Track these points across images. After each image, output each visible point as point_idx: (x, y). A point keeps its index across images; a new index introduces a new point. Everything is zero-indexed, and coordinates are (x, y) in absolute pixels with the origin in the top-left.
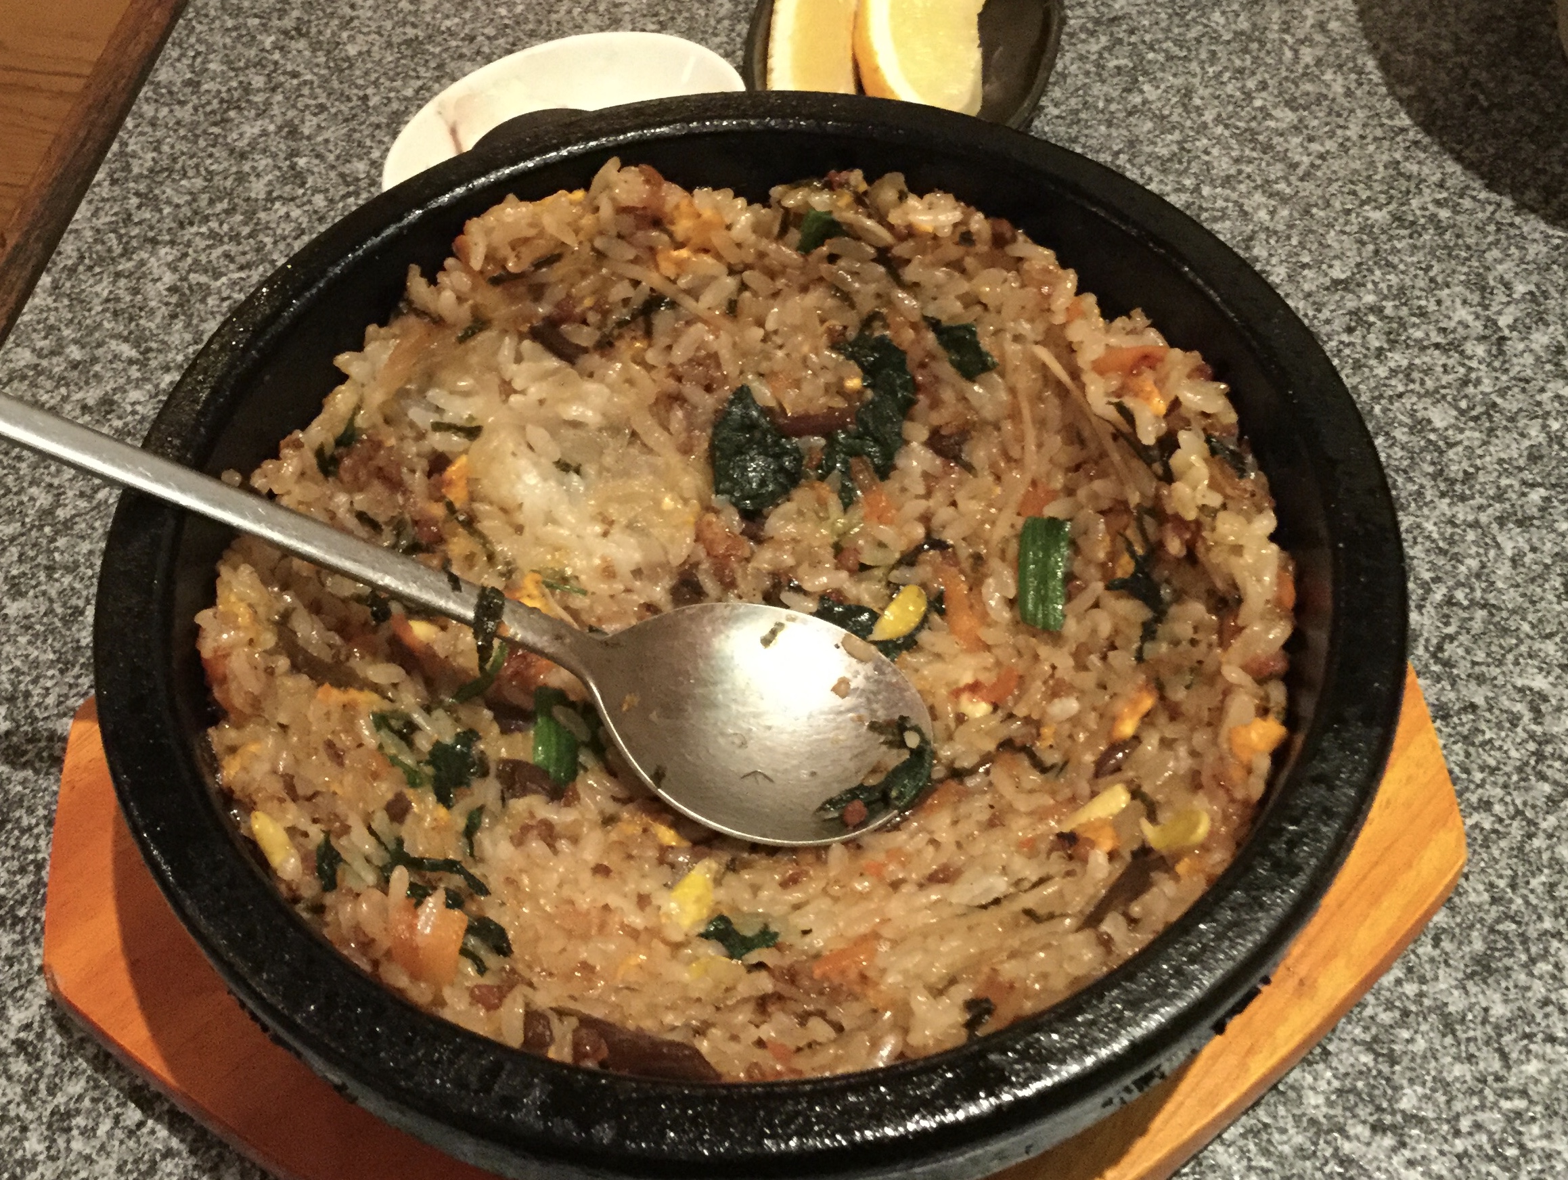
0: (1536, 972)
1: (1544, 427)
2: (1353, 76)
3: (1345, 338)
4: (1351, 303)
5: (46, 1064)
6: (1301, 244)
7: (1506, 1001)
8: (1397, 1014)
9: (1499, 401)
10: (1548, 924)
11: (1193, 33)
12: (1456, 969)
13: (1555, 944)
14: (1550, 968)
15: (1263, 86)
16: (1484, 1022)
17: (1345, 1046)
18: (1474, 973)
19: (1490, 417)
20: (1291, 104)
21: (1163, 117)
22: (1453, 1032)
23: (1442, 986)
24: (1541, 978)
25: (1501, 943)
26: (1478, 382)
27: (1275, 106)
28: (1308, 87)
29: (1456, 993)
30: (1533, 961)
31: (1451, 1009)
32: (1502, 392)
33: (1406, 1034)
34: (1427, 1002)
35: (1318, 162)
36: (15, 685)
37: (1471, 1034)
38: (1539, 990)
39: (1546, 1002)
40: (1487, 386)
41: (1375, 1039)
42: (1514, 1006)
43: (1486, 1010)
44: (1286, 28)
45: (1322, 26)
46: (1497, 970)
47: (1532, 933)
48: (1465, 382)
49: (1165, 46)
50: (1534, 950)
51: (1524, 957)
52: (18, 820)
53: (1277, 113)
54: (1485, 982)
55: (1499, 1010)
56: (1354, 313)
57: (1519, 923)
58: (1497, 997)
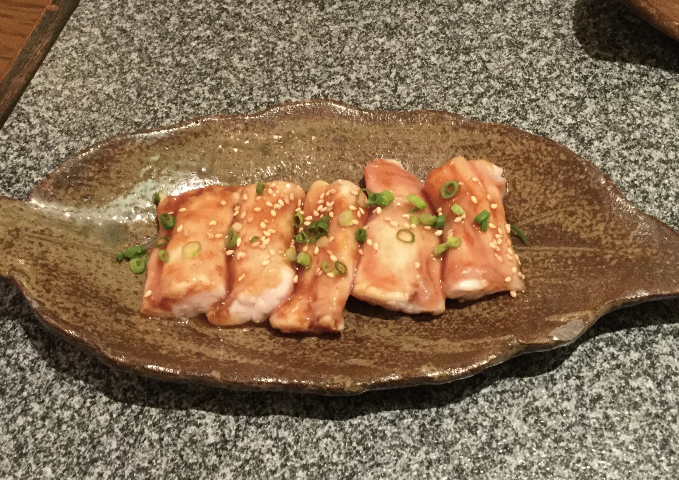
36: (141, 46)
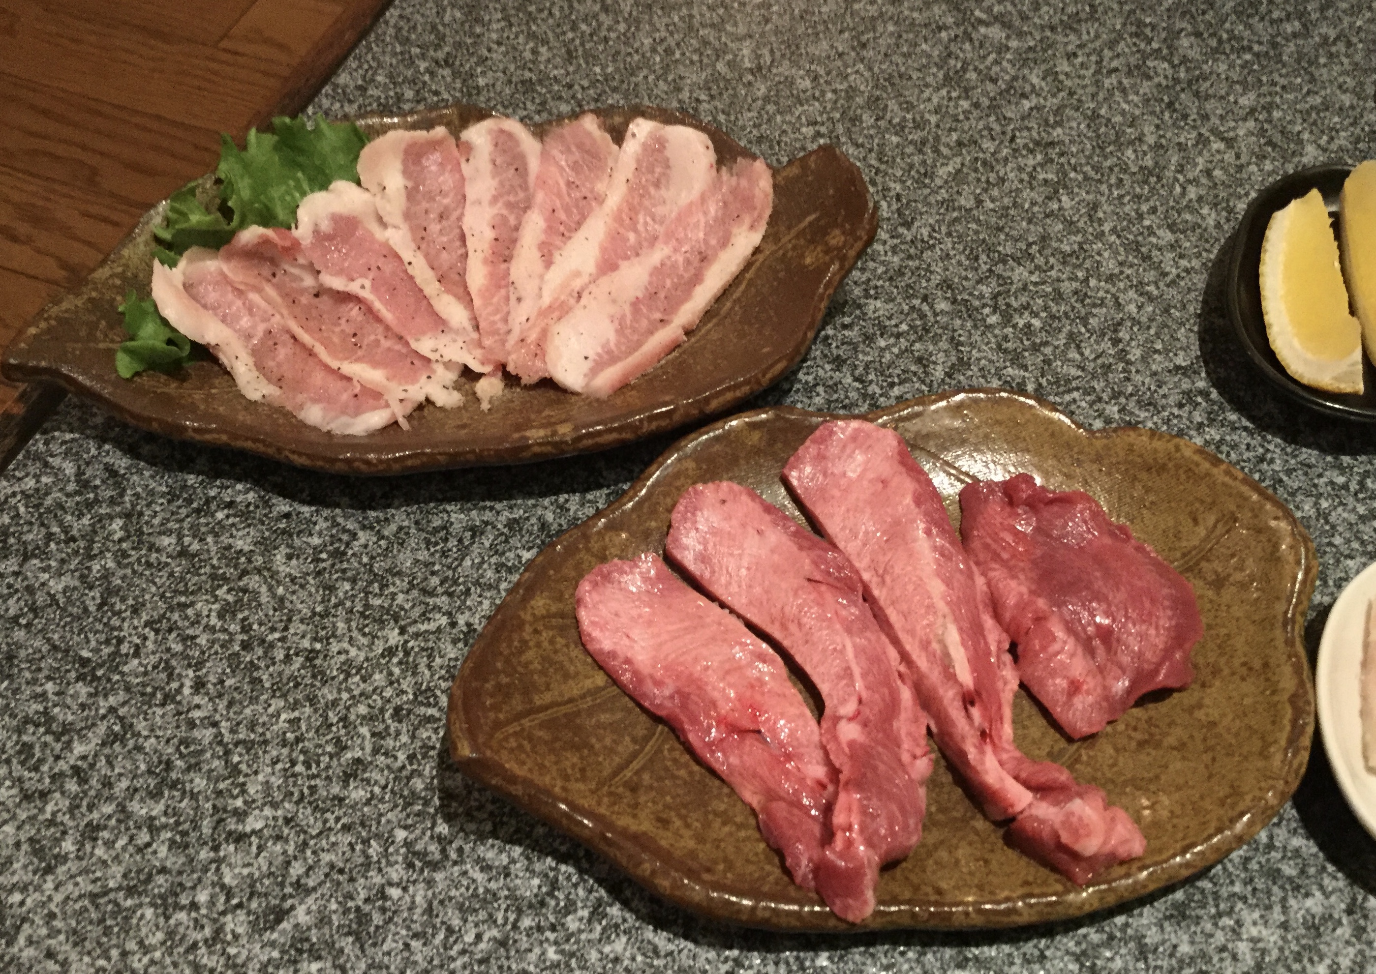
0: (1220, 924)
1: (1316, 504)
2: (1224, 214)
3: (1176, 411)
4: (1186, 385)
5: (91, 788)
6: (1158, 335)
7: (1192, 943)
8: (1105, 936)
9: (1285, 478)
10: (1237, 888)
11: (1108, 163)
12: (1158, 910)
13: (1240, 905)
14: (1232, 923)
15: (1153, 210)
16: (1171, 955)
17: (1059, 954)
18: (1172, 916)
19: (1275, 489)
20: (1172, 227)
21: (1072, 223)
22: (1146, 959)
23: (1145, 921)
24: (1223, 929)
25: (1197, 897)
26: (1272, 461)
27: (1159, 228)
28: (1188, 216)
29: (1154, 929)
30: (1220, 915)
31: (1148, 940)
32: (1289, 472)
33: (1108, 954)
34: (1130, 931)
35: (1184, 274)
37: (1159, 963)
38: (1220, 938)
39: (1223, 949)
40: (1277, 466)
41: (1084, 953)
42: (1198, 947)
43: (1175, 947)
44: (1181, 169)
45: (1208, 173)
46: (1190, 917)
47: (1224, 892)
48: (1262, 459)
49: (1085, 169)
50: (1222, 906)
51: (1213, 911)
52: (113, 605)
53: (1160, 233)
54: (1178, 924)
55: (1185, 948)
56: (1187, 394)
57: (1215, 884)
58: (1186, 938)
